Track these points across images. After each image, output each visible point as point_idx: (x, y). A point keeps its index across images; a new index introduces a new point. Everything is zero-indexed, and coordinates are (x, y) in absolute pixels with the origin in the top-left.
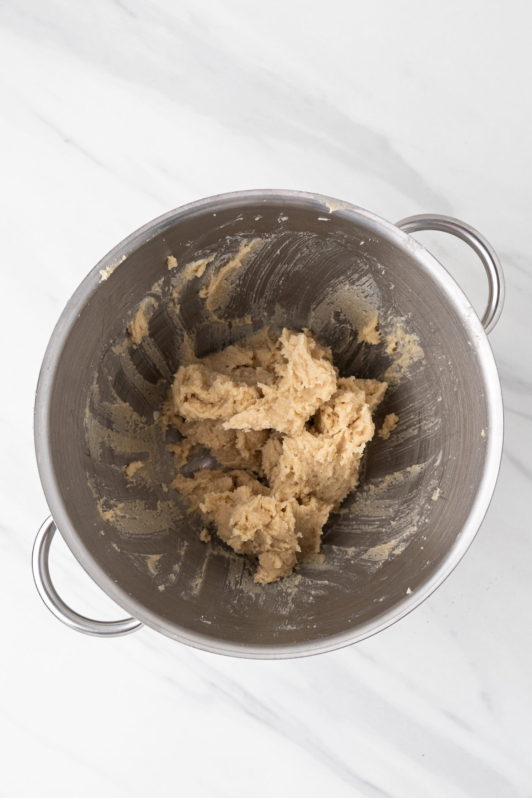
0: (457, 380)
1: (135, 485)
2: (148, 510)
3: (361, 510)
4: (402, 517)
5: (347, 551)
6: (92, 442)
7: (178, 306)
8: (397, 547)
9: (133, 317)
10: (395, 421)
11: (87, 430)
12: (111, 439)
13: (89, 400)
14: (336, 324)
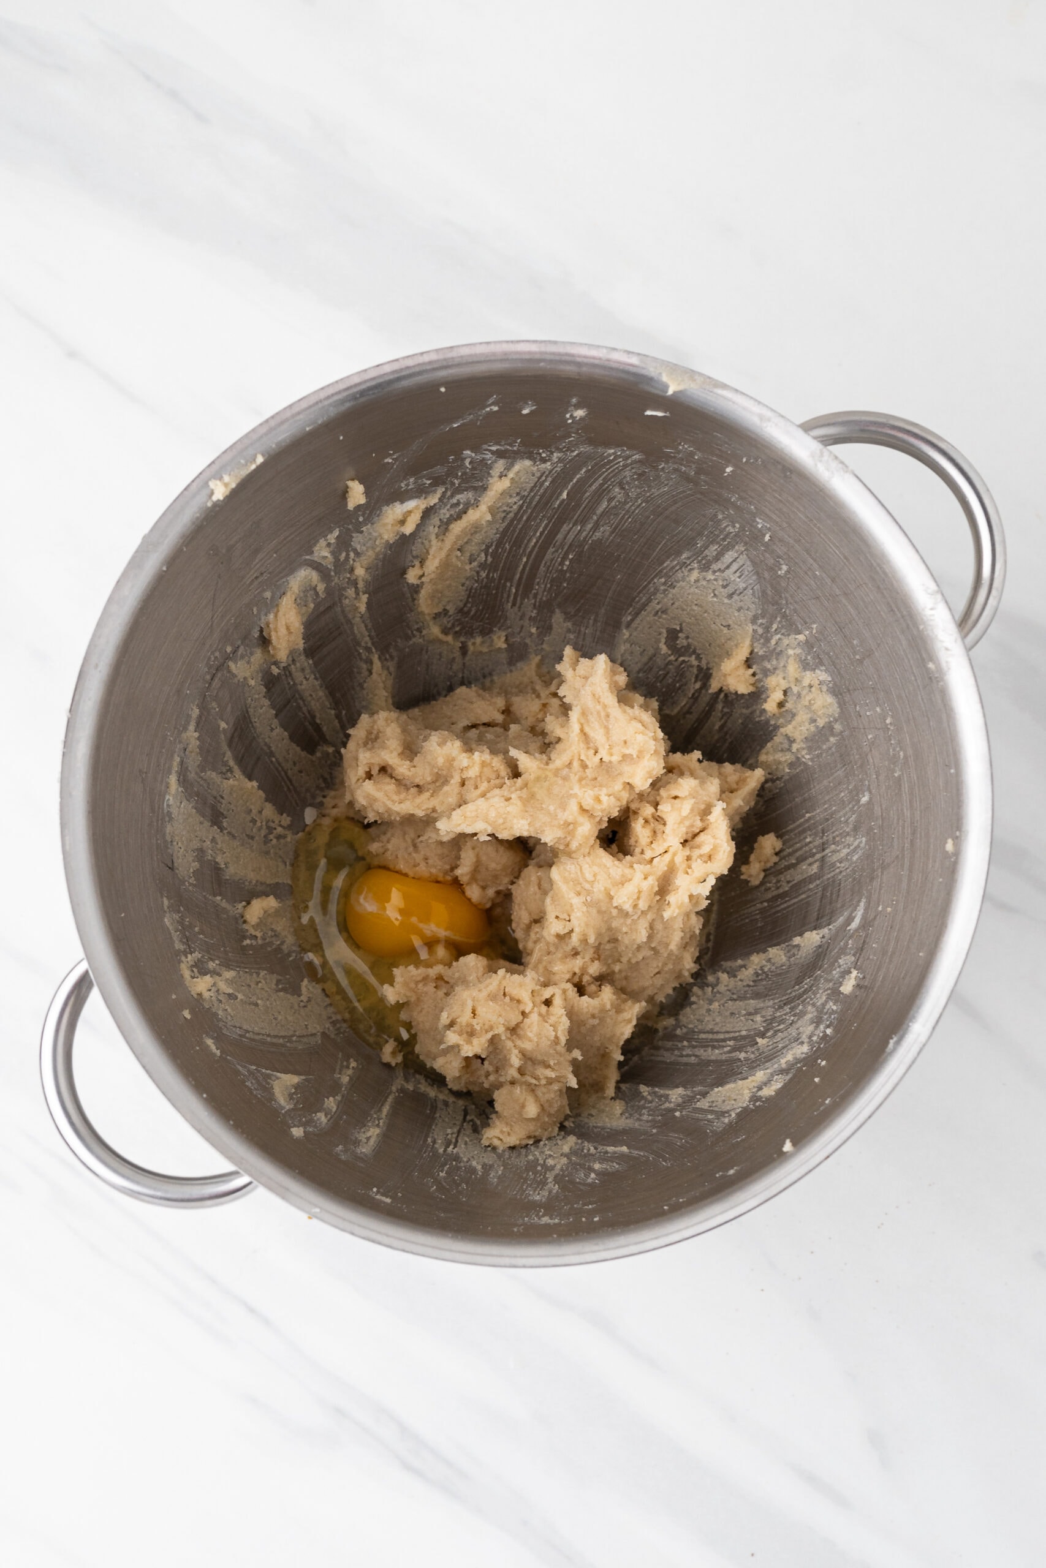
0: (902, 754)
1: (260, 942)
2: (282, 993)
3: (700, 1021)
4: (779, 1030)
5: (668, 1095)
6: (180, 844)
7: (364, 598)
8: (767, 1083)
9: (272, 605)
10: (774, 849)
11: (171, 819)
12: (219, 846)
13: (177, 759)
14: (670, 656)
